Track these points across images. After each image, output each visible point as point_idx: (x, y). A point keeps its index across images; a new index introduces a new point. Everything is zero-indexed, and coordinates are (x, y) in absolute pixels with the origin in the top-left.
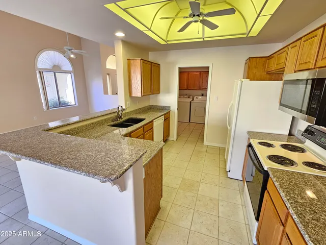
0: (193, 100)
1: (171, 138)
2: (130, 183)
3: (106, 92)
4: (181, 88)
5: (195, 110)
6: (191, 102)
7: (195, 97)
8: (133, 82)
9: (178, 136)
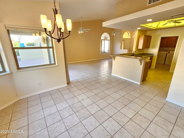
0: (169, 53)
1: (152, 68)
2: (143, 64)
3: (121, 48)
4: (161, 46)
5: (169, 58)
6: (167, 54)
7: (171, 51)
8: (139, 43)
9: (155, 68)
